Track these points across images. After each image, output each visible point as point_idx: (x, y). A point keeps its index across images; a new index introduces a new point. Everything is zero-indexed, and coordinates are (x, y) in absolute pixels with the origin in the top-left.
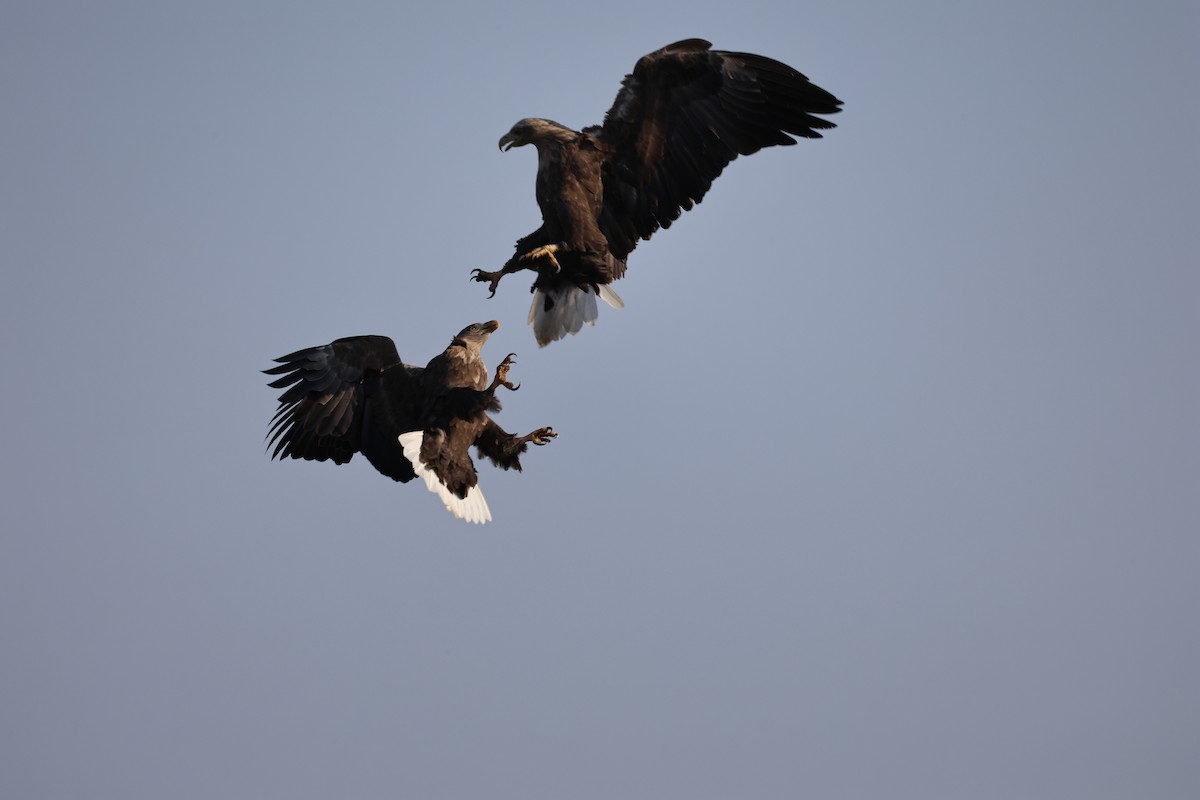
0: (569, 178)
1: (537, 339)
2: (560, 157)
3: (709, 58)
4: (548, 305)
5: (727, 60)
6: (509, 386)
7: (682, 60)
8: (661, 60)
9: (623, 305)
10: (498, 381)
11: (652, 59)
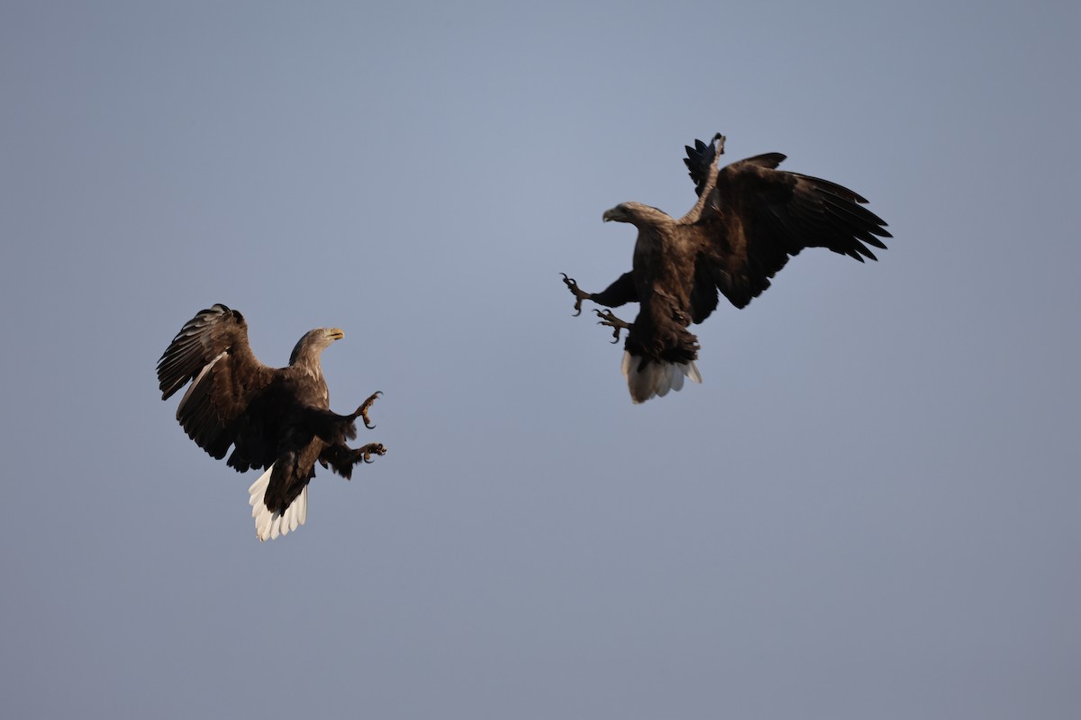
0: (670, 267)
1: (632, 394)
2: (662, 247)
3: (786, 178)
4: (642, 368)
5: (801, 182)
6: (366, 421)
7: (762, 175)
8: (742, 172)
9: (700, 381)
10: (361, 411)
11: (734, 170)
